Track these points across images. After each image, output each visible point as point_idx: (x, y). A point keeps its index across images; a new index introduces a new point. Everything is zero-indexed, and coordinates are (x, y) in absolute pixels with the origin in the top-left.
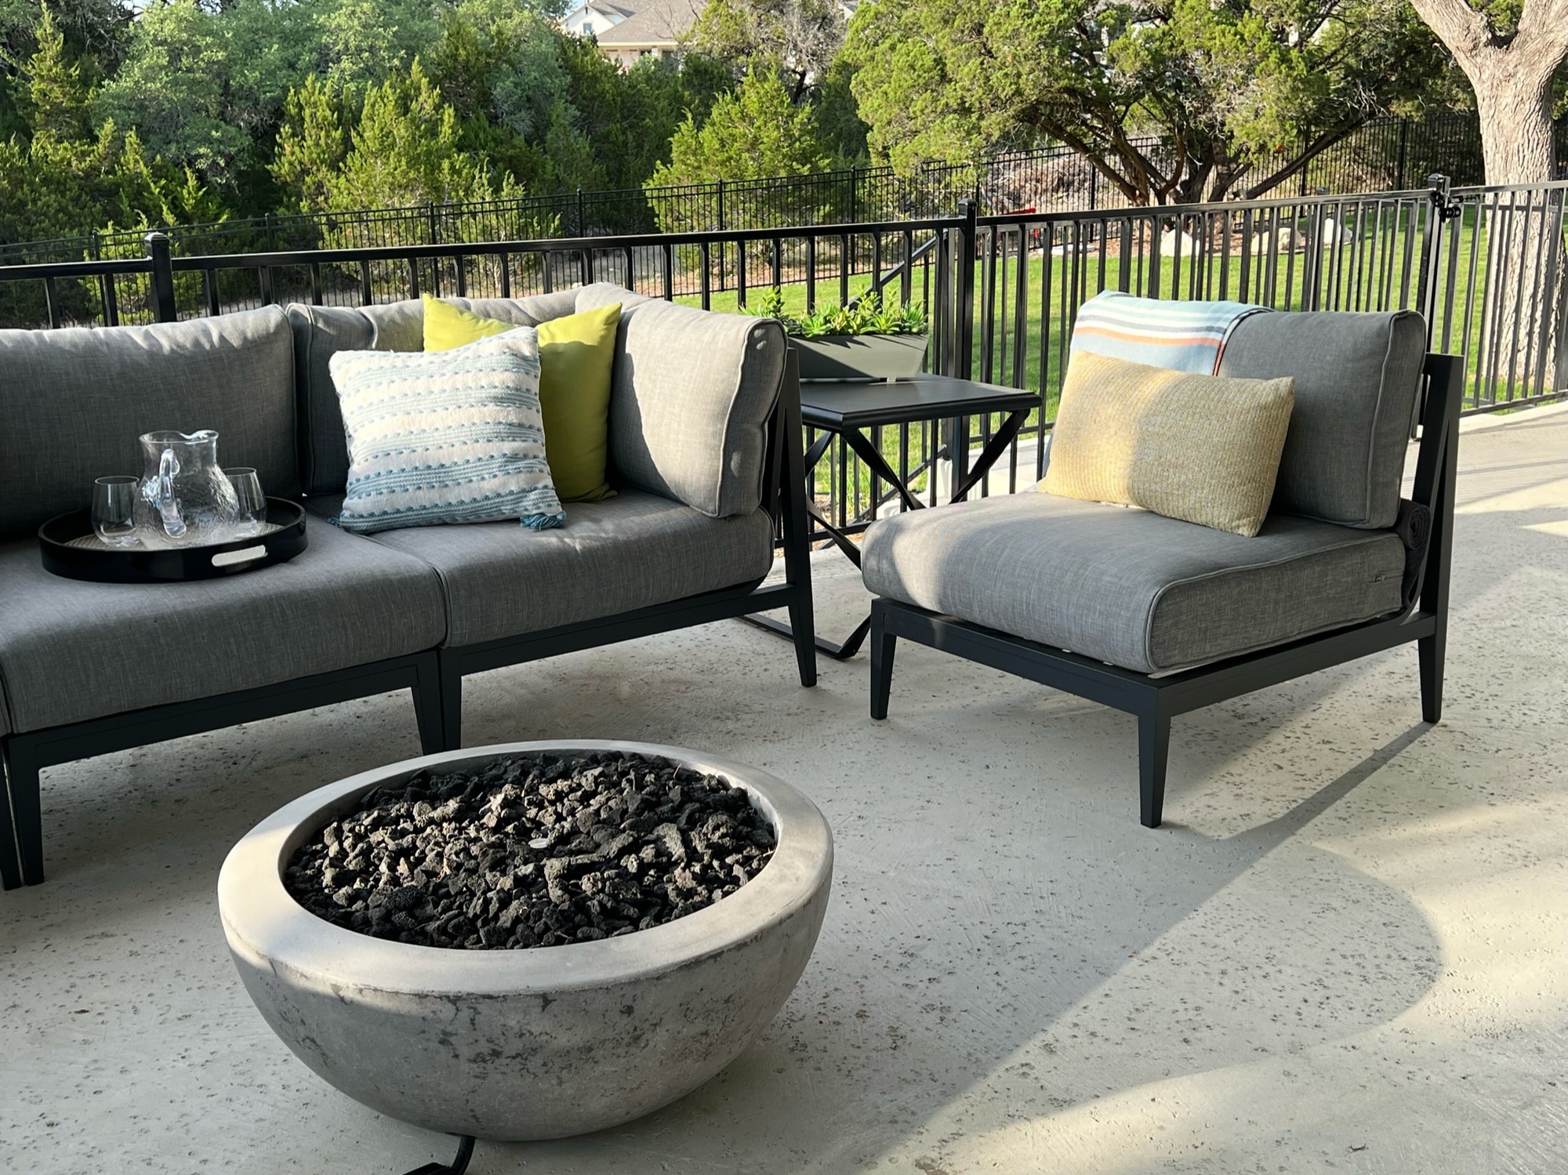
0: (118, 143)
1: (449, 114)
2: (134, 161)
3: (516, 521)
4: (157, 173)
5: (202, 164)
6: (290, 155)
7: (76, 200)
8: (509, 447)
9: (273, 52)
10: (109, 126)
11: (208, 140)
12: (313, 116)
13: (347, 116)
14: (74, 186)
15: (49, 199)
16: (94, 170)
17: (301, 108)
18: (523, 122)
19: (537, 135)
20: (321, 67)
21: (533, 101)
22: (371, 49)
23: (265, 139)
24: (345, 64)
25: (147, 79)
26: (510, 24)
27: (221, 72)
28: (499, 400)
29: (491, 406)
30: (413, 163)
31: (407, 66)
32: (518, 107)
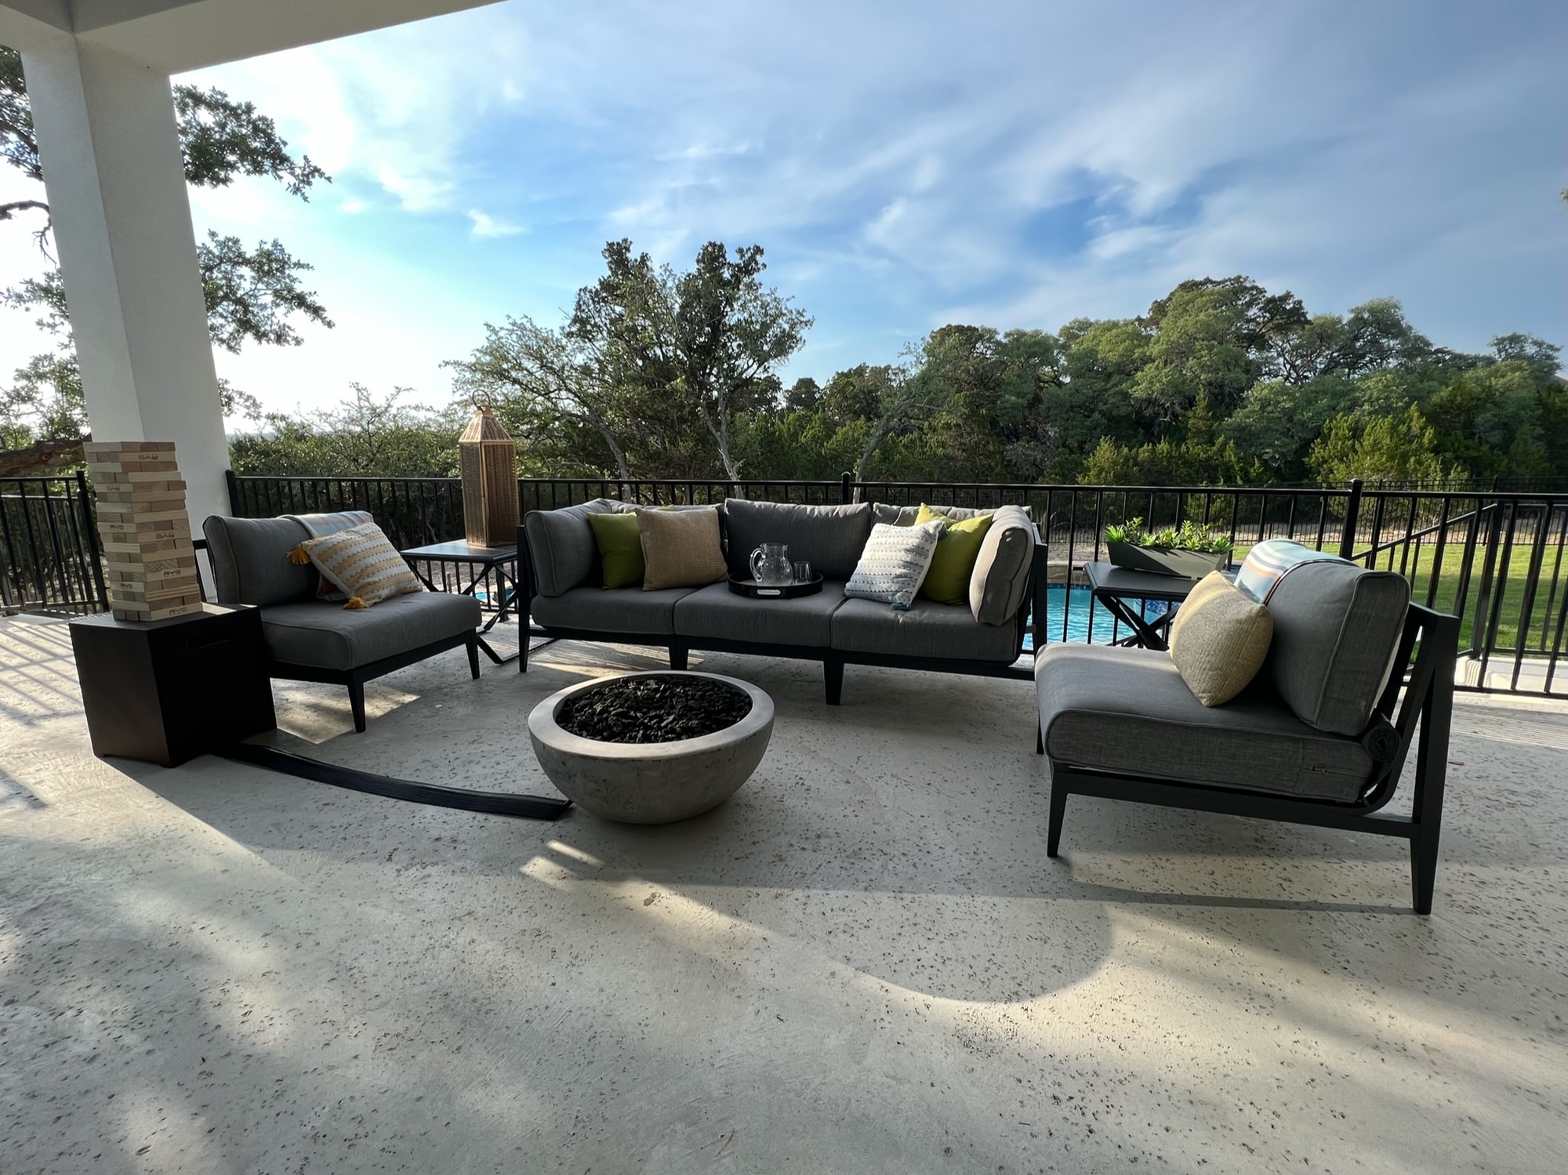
0: (1225, 444)
1: (1429, 432)
2: (1230, 455)
3: (889, 603)
4: (1239, 460)
5: (1266, 457)
6: (1318, 452)
7: (1197, 471)
9: (1324, 402)
10: (1221, 439)
11: (1271, 445)
12: (1336, 434)
13: (1357, 432)
14: (1197, 464)
15: (1183, 470)
16: (1210, 458)
17: (1331, 429)
18: (1496, 437)
19: (1505, 446)
20: (1350, 409)
21: (1508, 428)
22: (1387, 398)
23: (1305, 447)
24: (1366, 407)
25: (1248, 417)
26: (1502, 381)
27: (1289, 415)
30: (1391, 458)
31: (1408, 405)
32: (1493, 428)
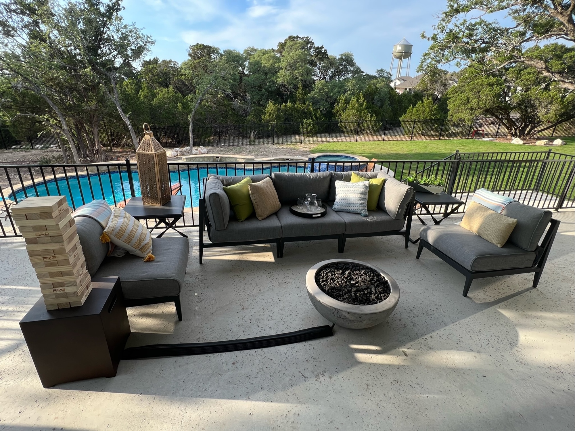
0: (309, 105)
1: (365, 102)
2: (311, 109)
3: (360, 214)
4: (314, 110)
5: (321, 109)
6: (336, 108)
7: (301, 114)
8: (361, 202)
9: (336, 90)
10: (308, 102)
11: (323, 105)
12: (341, 102)
13: (347, 102)
14: (300, 111)
15: (297, 114)
16: (304, 109)
17: (339, 100)
18: (379, 104)
19: (381, 107)
20: (344, 93)
21: (381, 100)
22: (354, 89)
23: (332, 104)
24: (349, 92)
25: (315, 94)
26: (380, 85)
27: (327, 93)
28: (361, 193)
29: (360, 194)
30: (357, 111)
31: (359, 92)
32: (378, 101)
